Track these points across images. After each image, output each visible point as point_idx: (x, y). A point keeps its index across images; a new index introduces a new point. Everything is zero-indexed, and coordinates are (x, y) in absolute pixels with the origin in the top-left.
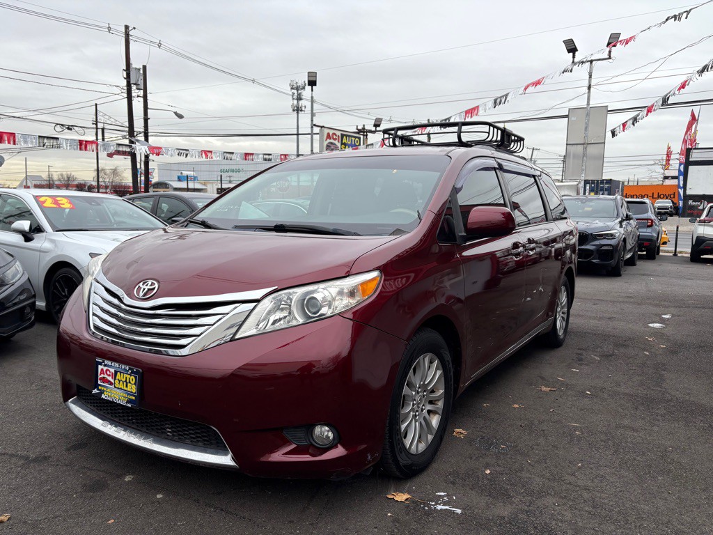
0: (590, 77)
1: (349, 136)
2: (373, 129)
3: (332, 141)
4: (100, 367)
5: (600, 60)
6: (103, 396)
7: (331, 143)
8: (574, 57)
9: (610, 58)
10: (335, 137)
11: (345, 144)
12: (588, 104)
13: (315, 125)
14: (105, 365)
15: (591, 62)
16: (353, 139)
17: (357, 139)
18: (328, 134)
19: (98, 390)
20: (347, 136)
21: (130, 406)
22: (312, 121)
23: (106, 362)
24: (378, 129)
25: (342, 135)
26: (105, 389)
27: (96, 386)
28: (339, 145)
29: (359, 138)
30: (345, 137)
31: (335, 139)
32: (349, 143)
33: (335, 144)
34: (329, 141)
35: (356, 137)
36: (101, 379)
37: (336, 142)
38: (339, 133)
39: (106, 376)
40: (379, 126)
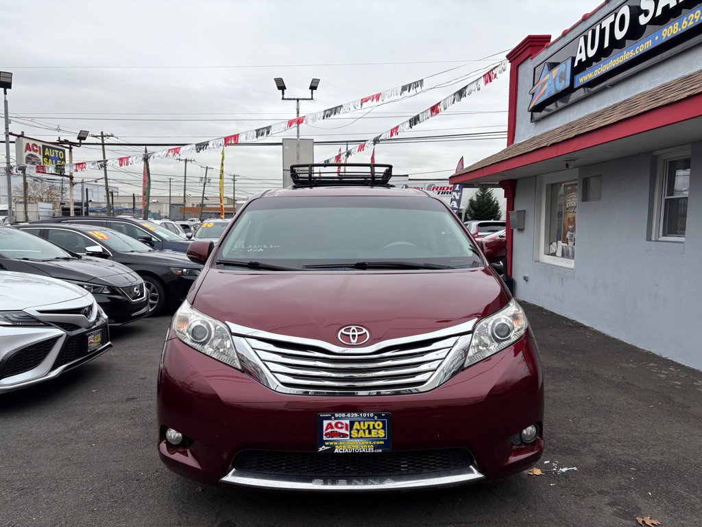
0: (298, 113)
1: (52, 148)
2: (78, 141)
3: (32, 153)
4: (325, 423)
6: (336, 451)
7: (32, 155)
8: (283, 94)
9: (312, 99)
10: (35, 148)
11: (48, 157)
12: (298, 136)
13: (11, 134)
14: (335, 419)
16: (57, 151)
17: (61, 152)
18: (28, 144)
19: (326, 446)
20: (49, 148)
21: (381, 451)
22: (7, 128)
23: (337, 415)
24: (83, 141)
25: (44, 147)
26: (335, 443)
28: (41, 157)
29: (64, 151)
30: (47, 149)
31: (36, 151)
32: (53, 156)
33: (36, 157)
34: (28, 152)
35: (59, 150)
36: (326, 435)
37: (37, 154)
38: (40, 144)
39: (336, 429)
40: (84, 139)
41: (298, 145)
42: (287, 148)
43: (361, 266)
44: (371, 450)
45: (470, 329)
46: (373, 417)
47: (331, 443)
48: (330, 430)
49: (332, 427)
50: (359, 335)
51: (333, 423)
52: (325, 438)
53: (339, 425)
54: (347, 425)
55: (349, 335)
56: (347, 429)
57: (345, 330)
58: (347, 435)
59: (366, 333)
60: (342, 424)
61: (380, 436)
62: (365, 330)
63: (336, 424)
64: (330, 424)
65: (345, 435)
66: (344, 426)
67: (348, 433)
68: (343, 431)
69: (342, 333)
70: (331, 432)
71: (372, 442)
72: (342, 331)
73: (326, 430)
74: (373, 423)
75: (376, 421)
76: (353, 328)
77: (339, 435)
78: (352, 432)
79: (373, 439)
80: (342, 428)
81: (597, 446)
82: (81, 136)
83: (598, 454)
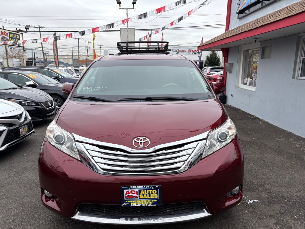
0: (127, 16)
1: (13, 34)
2: (25, 30)
3: (4, 36)
4: (125, 191)
5: (130, 9)
6: (131, 205)
7: (4, 37)
9: (134, 9)
10: (5, 34)
11: (12, 38)
12: (127, 27)
14: (131, 189)
15: (127, 9)
16: (16, 35)
17: (17, 35)
18: (2, 32)
19: (126, 203)
20: (12, 33)
21: (155, 205)
23: (131, 187)
24: (28, 30)
25: (10, 33)
26: (131, 201)
27: (124, 201)
28: (8, 38)
29: (19, 35)
30: (11, 34)
31: (6, 35)
32: (14, 37)
33: (6, 38)
34: (2, 36)
35: (17, 34)
36: (126, 197)
37: (7, 37)
38: (7, 32)
39: (131, 194)
40: (28, 29)
41: (128, 31)
42: (122, 32)
43: (149, 99)
44: (150, 205)
45: (205, 137)
46: (152, 188)
47: (129, 201)
48: (128, 195)
49: (129, 193)
50: (144, 142)
51: (130, 191)
52: (125, 199)
53: (133, 192)
54: (137, 192)
55: (139, 142)
56: (137, 194)
57: (136, 139)
58: (138, 197)
59: (148, 141)
60: (134, 191)
61: (155, 197)
62: (147, 139)
63: (131, 192)
64: (128, 192)
65: (136, 197)
66: (136, 192)
67: (138, 196)
68: (135, 195)
69: (135, 141)
70: (129, 195)
71: (151, 200)
72: (135, 140)
73: (126, 194)
74: (152, 191)
75: (153, 190)
76: (141, 138)
77: (133, 197)
78: (140, 195)
79: (151, 199)
80: (134, 193)
81: (267, 187)
82: (27, 27)
83: (268, 191)
